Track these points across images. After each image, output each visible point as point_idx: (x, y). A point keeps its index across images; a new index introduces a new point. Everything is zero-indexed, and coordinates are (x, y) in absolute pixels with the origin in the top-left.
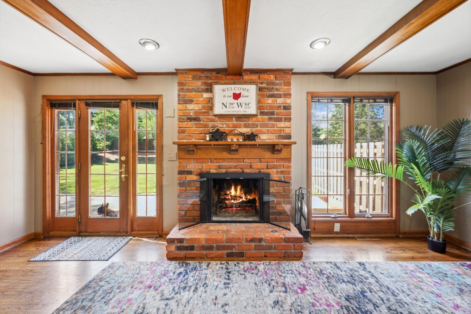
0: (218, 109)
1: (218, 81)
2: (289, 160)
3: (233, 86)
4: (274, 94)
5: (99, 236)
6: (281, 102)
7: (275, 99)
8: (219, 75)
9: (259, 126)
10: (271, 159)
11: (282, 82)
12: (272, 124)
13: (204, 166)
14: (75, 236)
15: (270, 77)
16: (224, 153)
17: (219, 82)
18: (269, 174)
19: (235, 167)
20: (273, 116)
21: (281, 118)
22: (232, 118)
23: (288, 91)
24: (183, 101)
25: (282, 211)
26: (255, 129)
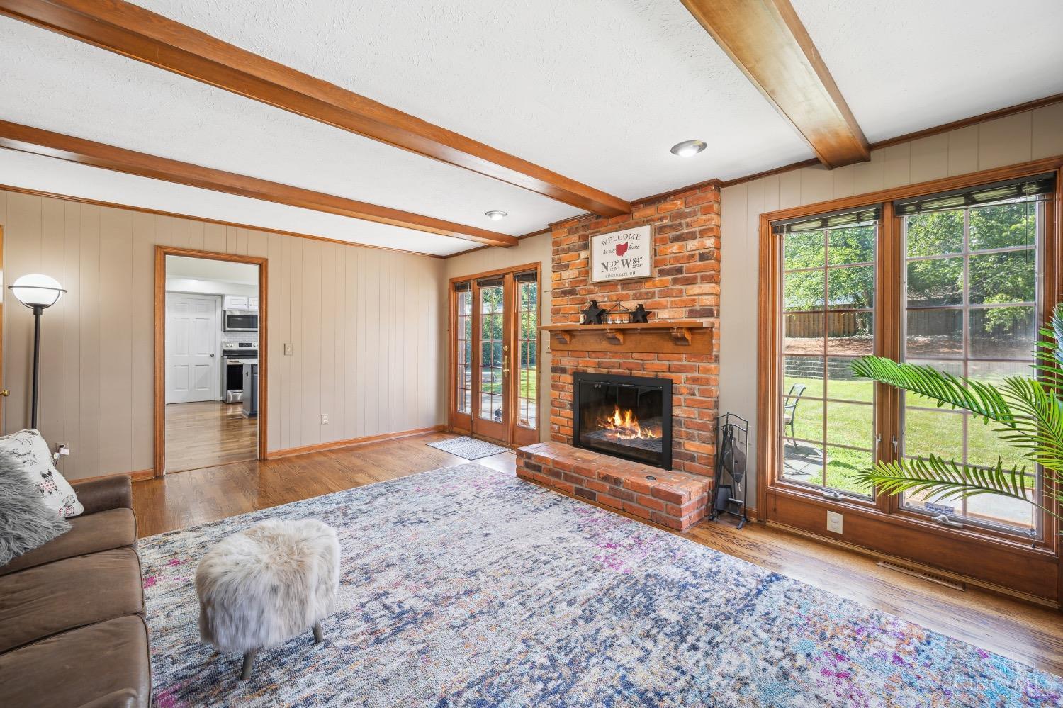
0: (598, 275)
1: (598, 230)
2: (709, 356)
3: (616, 234)
4: (683, 234)
5: (486, 441)
6: (694, 248)
7: (684, 243)
8: (599, 220)
9: (656, 295)
10: (675, 355)
11: (697, 208)
12: (678, 290)
13: (580, 361)
14: (467, 436)
15: (676, 204)
16: (604, 342)
17: (600, 232)
18: (670, 382)
19: (620, 366)
20: (680, 276)
21: (695, 278)
22: (617, 285)
23: (707, 223)
24: (559, 267)
25: (696, 455)
26: (649, 300)
